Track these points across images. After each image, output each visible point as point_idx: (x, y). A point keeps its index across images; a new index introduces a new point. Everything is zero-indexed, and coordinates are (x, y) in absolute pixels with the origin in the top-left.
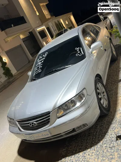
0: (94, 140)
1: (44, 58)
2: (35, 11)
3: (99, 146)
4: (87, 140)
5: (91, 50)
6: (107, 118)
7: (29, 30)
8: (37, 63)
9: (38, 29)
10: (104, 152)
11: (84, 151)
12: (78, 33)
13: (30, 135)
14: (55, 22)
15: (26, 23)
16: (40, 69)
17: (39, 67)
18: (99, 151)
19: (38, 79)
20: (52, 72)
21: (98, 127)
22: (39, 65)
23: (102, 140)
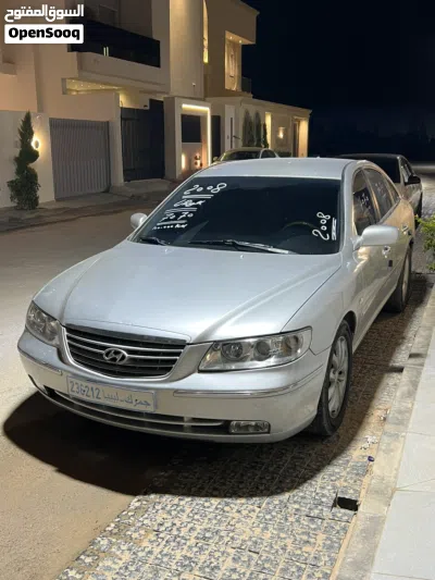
0: (264, 481)
1: (208, 196)
2: (203, 46)
3: (277, 502)
4: (242, 475)
5: (360, 239)
6: (322, 447)
7: (155, 92)
8: (178, 197)
9: (185, 106)
10: (287, 519)
11: (225, 496)
12: (343, 177)
13: (90, 385)
14: (247, 113)
15: (159, 66)
16: (182, 219)
17: (181, 214)
18: (274, 514)
19: (167, 244)
20: (223, 244)
21: (289, 457)
22: (184, 206)
23: (289, 489)
